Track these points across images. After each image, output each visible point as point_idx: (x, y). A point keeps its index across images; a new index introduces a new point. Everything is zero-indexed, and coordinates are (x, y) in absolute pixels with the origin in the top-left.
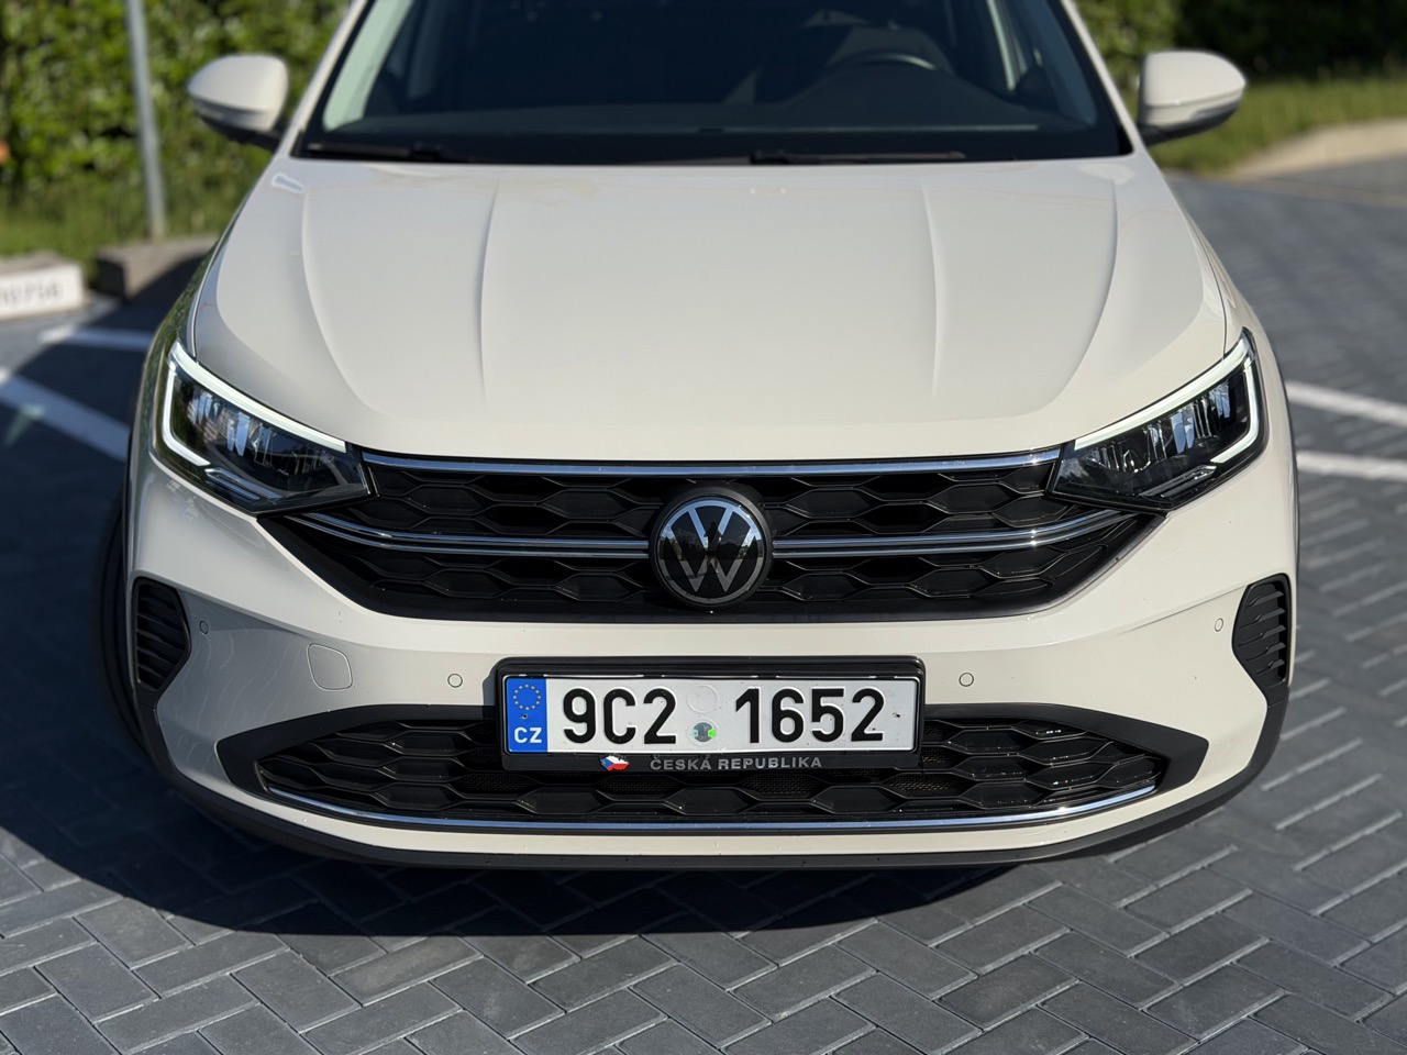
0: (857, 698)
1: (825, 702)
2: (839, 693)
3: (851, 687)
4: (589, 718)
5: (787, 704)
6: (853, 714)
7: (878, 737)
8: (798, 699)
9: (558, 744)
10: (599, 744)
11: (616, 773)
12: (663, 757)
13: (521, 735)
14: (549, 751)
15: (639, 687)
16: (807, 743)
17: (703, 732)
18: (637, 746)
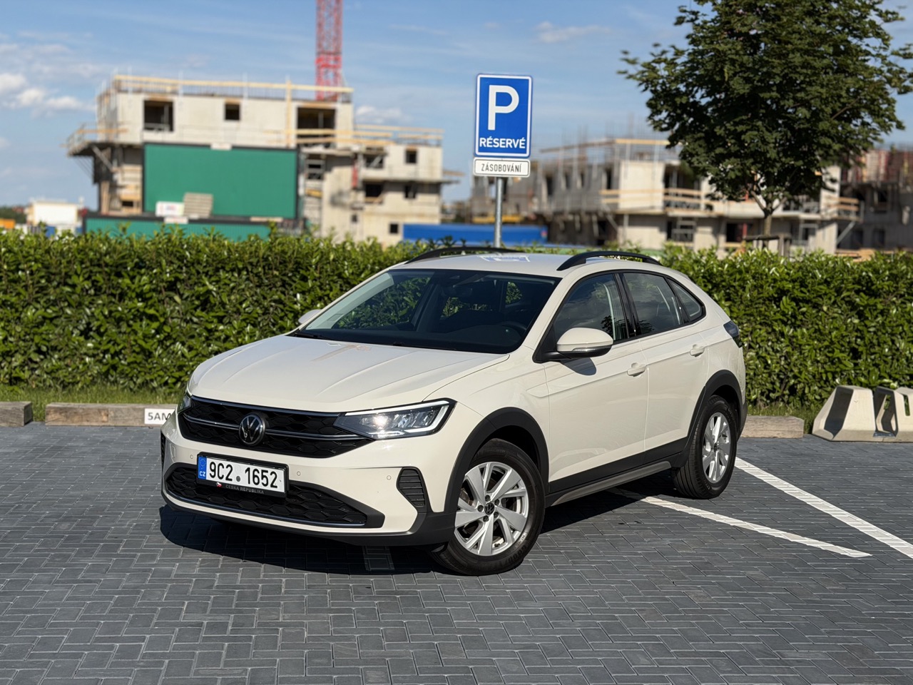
0: (271, 474)
1: (264, 474)
2: (267, 472)
3: (270, 470)
4: (214, 471)
5: (256, 473)
6: (271, 478)
7: (276, 487)
8: (258, 472)
9: (209, 478)
10: (217, 479)
11: (219, 488)
12: (229, 484)
13: (202, 474)
14: (207, 479)
15: (225, 463)
16: (260, 486)
17: (238, 479)
18: (224, 481)
